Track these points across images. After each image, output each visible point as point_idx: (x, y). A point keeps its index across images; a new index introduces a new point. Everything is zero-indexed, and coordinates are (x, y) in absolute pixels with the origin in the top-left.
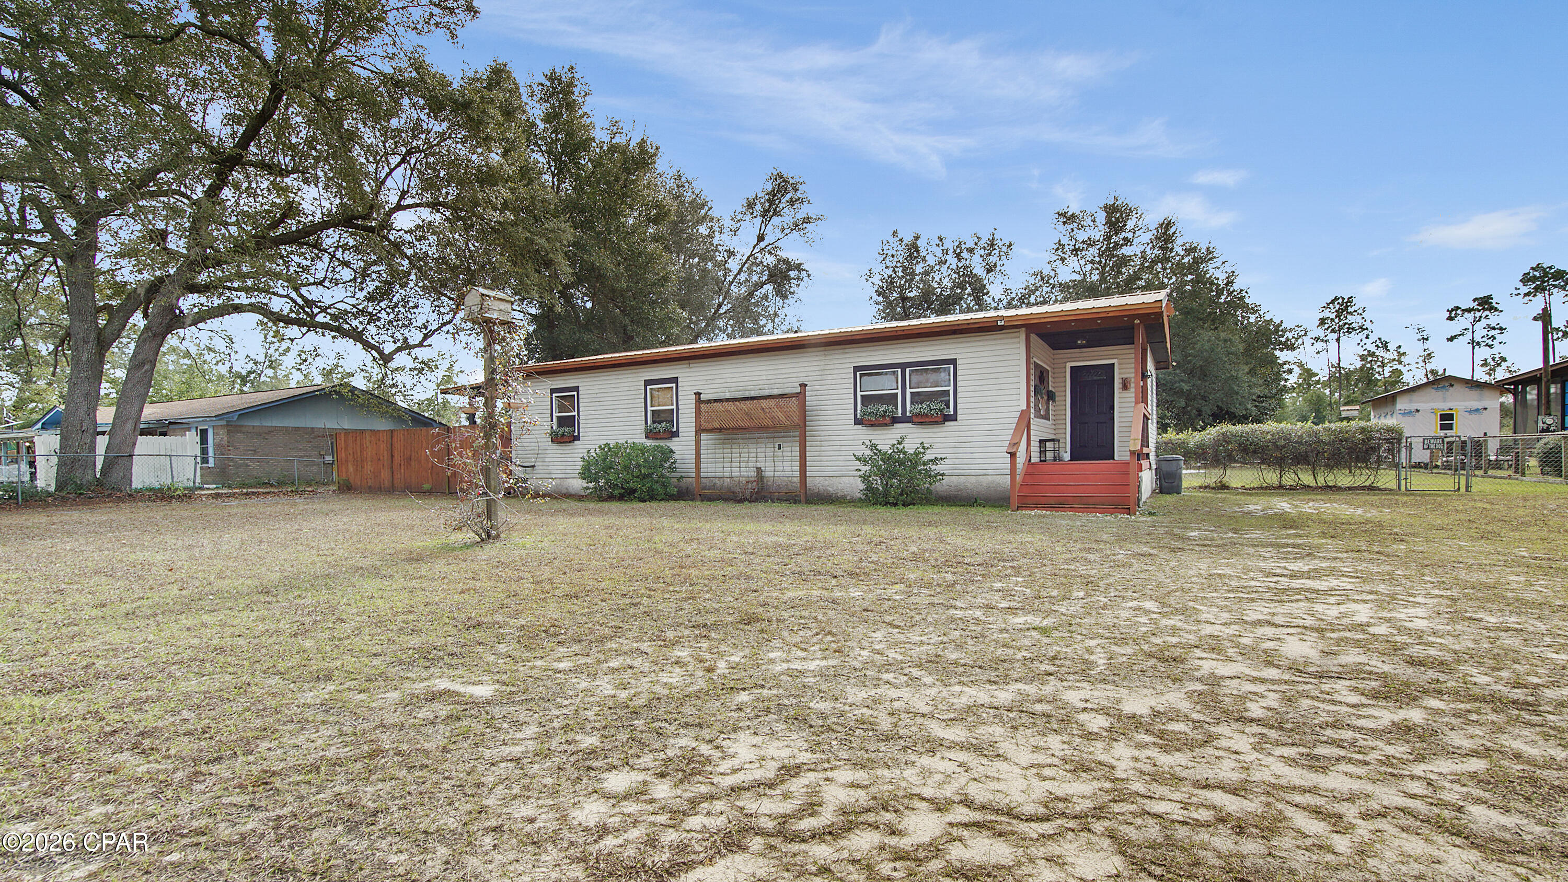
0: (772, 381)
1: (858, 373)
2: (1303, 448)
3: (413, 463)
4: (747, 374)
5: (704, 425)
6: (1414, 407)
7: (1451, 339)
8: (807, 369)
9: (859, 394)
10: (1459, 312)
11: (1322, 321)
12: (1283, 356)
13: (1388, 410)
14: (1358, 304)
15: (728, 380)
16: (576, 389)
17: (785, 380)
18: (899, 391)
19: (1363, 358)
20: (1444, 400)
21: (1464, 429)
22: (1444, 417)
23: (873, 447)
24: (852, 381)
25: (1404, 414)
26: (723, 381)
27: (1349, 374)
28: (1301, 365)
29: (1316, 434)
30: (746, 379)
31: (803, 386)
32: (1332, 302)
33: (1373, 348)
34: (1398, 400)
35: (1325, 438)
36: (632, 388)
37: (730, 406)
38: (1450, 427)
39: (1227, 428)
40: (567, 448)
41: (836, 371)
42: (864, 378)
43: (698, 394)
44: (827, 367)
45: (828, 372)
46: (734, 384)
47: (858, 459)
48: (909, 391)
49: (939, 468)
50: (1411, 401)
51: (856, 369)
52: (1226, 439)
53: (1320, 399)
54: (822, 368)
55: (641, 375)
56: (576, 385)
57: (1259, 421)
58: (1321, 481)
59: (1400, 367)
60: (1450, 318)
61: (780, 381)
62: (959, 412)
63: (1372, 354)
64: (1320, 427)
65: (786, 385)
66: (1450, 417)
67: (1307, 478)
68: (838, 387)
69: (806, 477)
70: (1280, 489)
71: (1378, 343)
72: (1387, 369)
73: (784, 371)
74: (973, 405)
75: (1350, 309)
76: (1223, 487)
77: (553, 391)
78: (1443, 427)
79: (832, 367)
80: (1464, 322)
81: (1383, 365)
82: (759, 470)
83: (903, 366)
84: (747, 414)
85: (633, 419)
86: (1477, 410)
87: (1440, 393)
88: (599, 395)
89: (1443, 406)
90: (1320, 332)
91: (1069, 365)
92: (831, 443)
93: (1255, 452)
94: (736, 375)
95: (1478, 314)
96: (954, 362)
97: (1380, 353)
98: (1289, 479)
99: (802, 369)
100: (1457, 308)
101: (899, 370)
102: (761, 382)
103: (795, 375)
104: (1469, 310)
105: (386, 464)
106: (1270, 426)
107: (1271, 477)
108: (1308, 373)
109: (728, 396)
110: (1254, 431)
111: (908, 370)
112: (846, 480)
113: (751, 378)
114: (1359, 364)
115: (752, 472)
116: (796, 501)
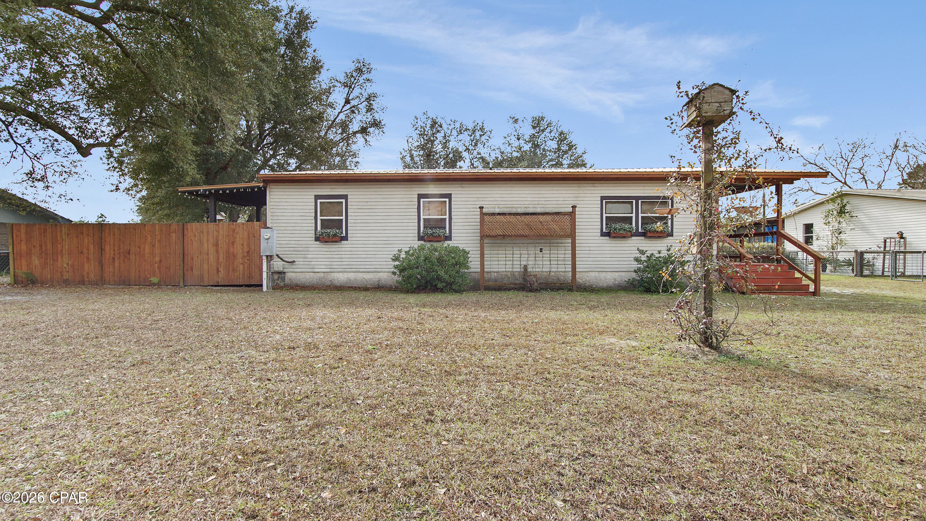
0: (536, 202)
1: (604, 201)
3: (132, 257)
4: (514, 195)
5: (487, 232)
8: (564, 195)
9: (604, 215)
15: (498, 199)
16: (345, 197)
17: (546, 203)
18: (634, 215)
24: (599, 206)
26: (494, 199)
30: (514, 199)
31: (574, 207)
36: (405, 200)
37: (512, 219)
40: (333, 248)
41: (587, 199)
42: (609, 205)
43: (481, 208)
44: (581, 195)
45: (581, 199)
46: (503, 203)
48: (640, 215)
51: (603, 198)
54: (576, 195)
55: (414, 189)
56: (345, 193)
61: (543, 202)
62: (674, 230)
65: (547, 206)
68: (588, 209)
69: (576, 272)
73: (545, 196)
74: (683, 227)
77: (317, 197)
79: (584, 195)
82: (525, 267)
83: (637, 198)
84: (527, 225)
85: (405, 224)
88: (368, 204)
92: (583, 249)
94: (504, 196)
96: (671, 198)
99: (561, 195)
101: (634, 201)
102: (526, 203)
103: (555, 199)
105: (91, 257)
109: (497, 211)
111: (640, 201)
112: (592, 274)
113: (517, 199)
115: (517, 269)
116: (571, 290)
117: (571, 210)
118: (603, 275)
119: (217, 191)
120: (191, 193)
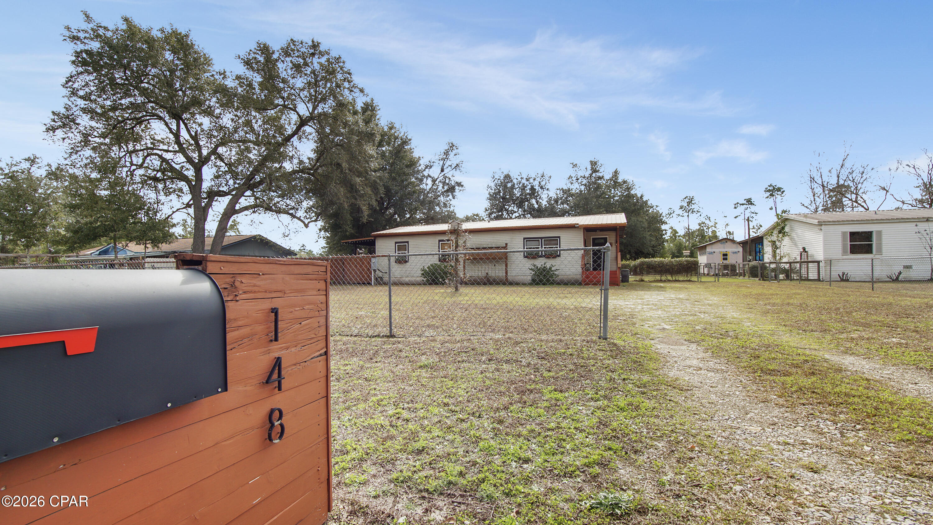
0: (492, 242)
2: (668, 267)
6: (713, 250)
7: (736, 217)
9: (526, 247)
10: (739, 205)
11: (681, 208)
12: (663, 227)
13: (703, 251)
14: (696, 200)
15: (474, 241)
16: (408, 242)
17: (497, 242)
18: (540, 247)
19: (700, 225)
20: (724, 248)
21: (731, 260)
22: (724, 255)
23: (534, 265)
24: (523, 243)
25: (709, 253)
26: (472, 241)
27: (693, 233)
28: (672, 228)
29: (672, 262)
30: (482, 241)
31: (506, 244)
32: (685, 198)
33: (704, 220)
34: (707, 248)
35: (675, 264)
36: (433, 243)
38: (726, 259)
39: (643, 260)
40: (402, 266)
41: (517, 239)
42: (527, 242)
45: (514, 239)
46: (477, 243)
47: (530, 269)
48: (544, 247)
49: (556, 273)
50: (712, 248)
51: (524, 239)
52: (642, 264)
53: (680, 244)
54: (511, 238)
55: (437, 238)
57: (653, 257)
58: (674, 278)
59: (715, 229)
60: (735, 208)
61: (495, 242)
62: (561, 254)
63: (704, 223)
64: (673, 260)
66: (726, 255)
67: (669, 278)
68: (517, 244)
69: (508, 276)
70: (661, 281)
71: (706, 217)
72: (710, 230)
73: (497, 238)
75: (693, 202)
76: (642, 281)
77: (396, 243)
78: (724, 259)
79: (515, 237)
80: (741, 209)
81: (708, 228)
82: (487, 274)
83: (542, 238)
84: (485, 254)
86: (736, 252)
87: (722, 245)
88: (418, 245)
89: (724, 250)
90: (680, 212)
91: (592, 237)
92: (515, 264)
93: (652, 268)
94: (477, 239)
95: (747, 206)
96: (559, 237)
97: (707, 222)
98: (663, 278)
100: (738, 203)
101: (540, 240)
102: (487, 242)
103: (501, 240)
104: (743, 204)
106: (657, 259)
107: (658, 277)
108: (675, 232)
109: (474, 246)
110: (652, 261)
112: (520, 277)
114: (698, 227)
115: (484, 275)
116: (504, 284)
117: (505, 245)
118: (526, 277)
119: (356, 241)
120: (346, 243)
